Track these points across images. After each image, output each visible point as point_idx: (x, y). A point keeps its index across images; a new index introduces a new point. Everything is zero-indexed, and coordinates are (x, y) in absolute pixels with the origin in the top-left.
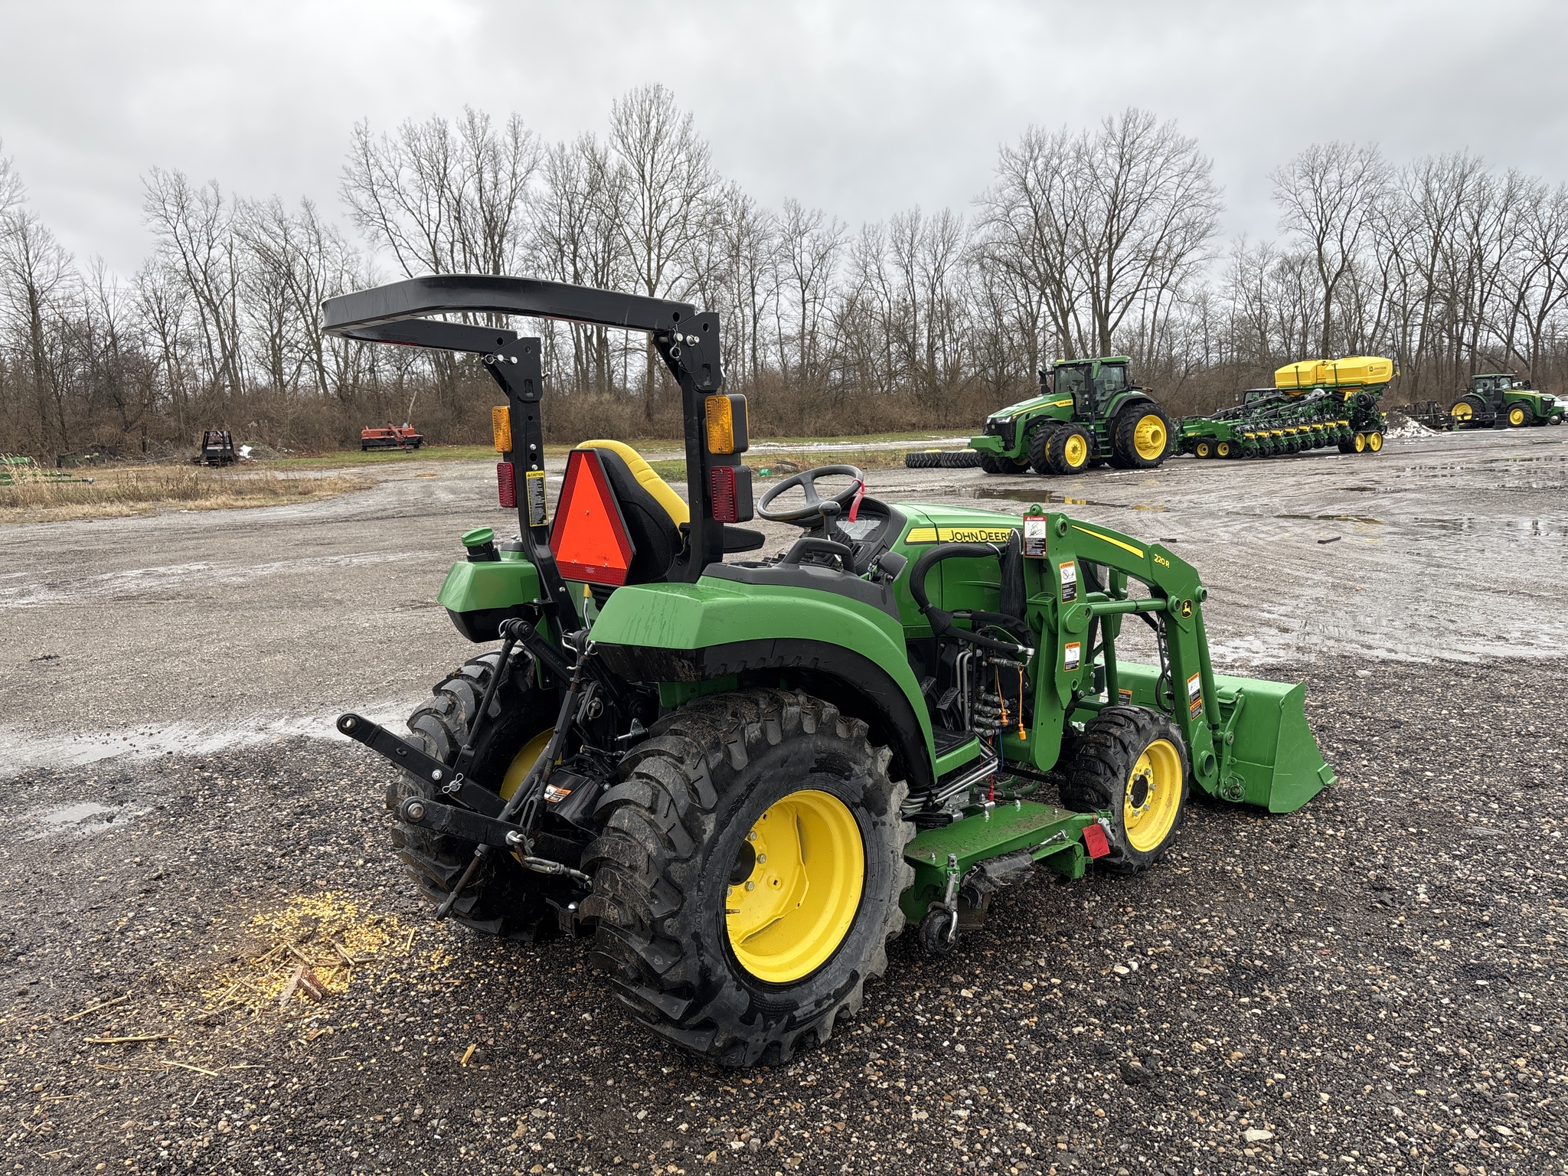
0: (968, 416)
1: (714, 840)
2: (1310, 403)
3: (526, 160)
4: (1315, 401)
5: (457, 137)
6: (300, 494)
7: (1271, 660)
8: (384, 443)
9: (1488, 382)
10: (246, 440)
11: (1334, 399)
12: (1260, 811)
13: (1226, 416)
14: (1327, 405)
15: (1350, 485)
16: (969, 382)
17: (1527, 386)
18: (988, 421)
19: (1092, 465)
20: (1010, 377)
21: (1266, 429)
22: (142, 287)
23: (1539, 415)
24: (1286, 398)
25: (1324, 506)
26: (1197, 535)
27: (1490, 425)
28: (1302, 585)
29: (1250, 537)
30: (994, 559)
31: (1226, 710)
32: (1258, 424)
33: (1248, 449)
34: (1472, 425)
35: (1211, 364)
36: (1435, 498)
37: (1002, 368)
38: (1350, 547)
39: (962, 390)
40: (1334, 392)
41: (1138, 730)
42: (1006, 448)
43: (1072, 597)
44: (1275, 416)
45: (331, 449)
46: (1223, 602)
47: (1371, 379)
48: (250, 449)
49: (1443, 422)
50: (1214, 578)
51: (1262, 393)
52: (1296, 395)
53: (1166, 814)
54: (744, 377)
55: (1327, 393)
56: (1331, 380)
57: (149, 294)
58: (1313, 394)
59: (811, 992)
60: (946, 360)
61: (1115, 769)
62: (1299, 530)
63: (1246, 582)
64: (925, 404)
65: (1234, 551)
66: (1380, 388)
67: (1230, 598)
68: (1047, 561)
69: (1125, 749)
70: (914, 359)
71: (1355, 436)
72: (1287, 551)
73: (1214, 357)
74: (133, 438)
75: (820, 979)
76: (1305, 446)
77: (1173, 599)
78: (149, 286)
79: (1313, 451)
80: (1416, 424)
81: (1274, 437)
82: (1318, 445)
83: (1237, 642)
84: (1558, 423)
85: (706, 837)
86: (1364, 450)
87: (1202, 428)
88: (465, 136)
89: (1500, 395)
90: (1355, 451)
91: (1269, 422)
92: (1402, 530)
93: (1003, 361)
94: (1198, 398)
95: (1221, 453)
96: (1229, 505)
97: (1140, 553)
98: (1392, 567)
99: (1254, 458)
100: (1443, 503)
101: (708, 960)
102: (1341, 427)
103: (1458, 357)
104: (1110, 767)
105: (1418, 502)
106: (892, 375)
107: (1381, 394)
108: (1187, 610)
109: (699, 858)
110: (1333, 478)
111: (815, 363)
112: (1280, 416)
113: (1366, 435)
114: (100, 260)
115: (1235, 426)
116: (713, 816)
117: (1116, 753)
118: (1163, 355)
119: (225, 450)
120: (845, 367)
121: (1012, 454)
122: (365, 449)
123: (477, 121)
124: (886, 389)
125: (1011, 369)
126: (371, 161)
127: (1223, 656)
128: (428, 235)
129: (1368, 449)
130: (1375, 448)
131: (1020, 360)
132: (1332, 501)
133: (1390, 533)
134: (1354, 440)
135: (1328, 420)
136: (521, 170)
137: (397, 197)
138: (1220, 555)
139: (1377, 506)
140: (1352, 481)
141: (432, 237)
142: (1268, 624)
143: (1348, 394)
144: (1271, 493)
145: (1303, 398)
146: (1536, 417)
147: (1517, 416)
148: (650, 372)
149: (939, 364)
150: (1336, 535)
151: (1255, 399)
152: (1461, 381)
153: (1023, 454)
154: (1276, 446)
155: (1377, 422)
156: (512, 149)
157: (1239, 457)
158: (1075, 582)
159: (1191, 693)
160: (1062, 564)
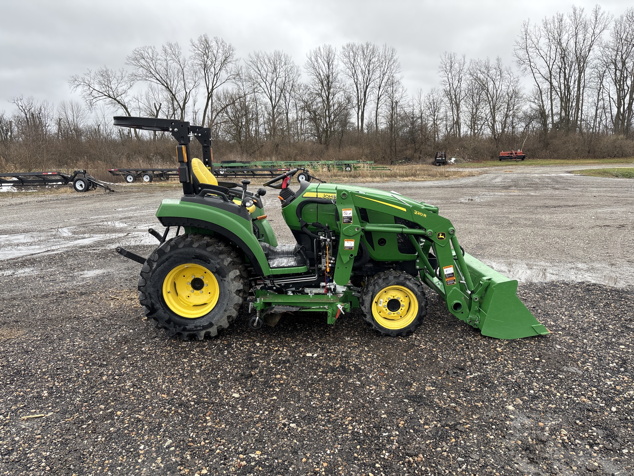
1: (156, 269)
3: (601, 26)
5: (567, 21)
8: (508, 158)
10: (453, 156)
22: (429, 99)
43: (349, 222)
45: (486, 160)
48: (455, 159)
57: (431, 101)
59: (194, 323)
74: (417, 155)
75: (198, 321)
77: (429, 231)
78: (431, 98)
85: (153, 268)
88: (571, 20)
97: (405, 210)
101: (153, 301)
108: (441, 237)
109: (151, 273)
114: (421, 90)
116: (156, 263)
122: (500, 160)
123: (577, 12)
126: (528, 37)
128: (549, 67)
136: (597, 31)
137: (537, 51)
141: (551, 67)
156: (594, 22)
158: (351, 216)
159: (446, 273)
160: (344, 209)
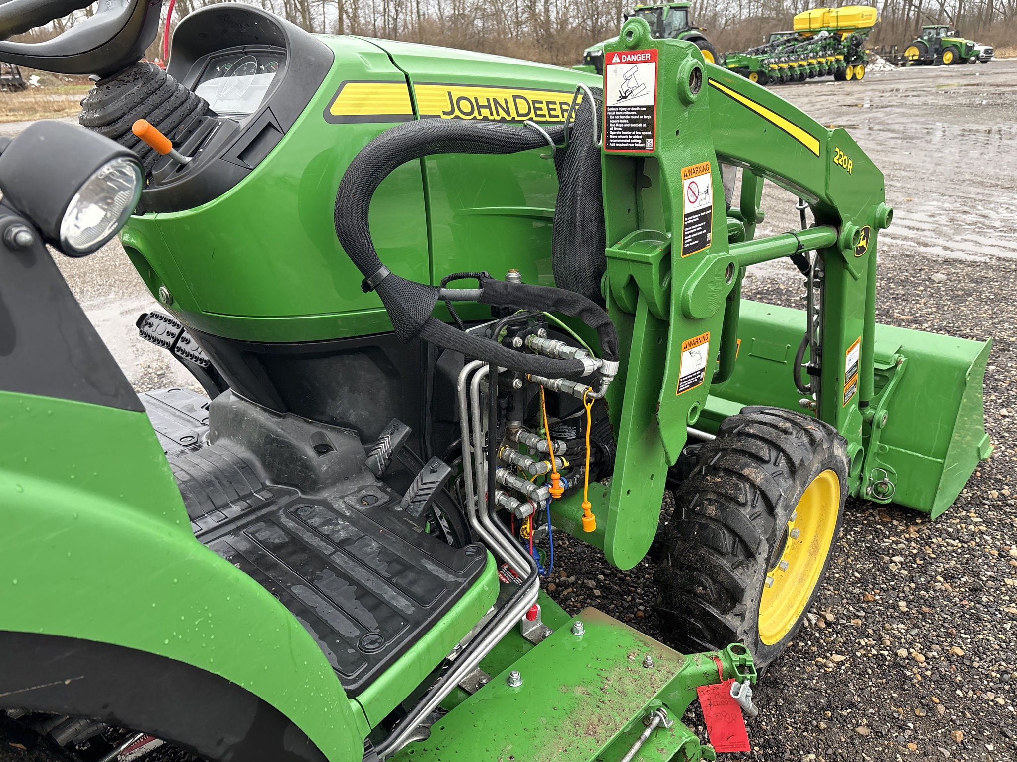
0: (573, 56)
2: (816, 42)
4: (821, 40)
6: (55, 111)
9: (932, 31)
11: (835, 39)
13: (757, 52)
14: (829, 44)
15: (849, 103)
16: (573, 30)
17: (957, 35)
18: (585, 54)
20: (602, 26)
21: (786, 62)
23: (964, 56)
24: (800, 38)
25: (834, 118)
27: (930, 63)
30: (543, 157)
31: (881, 377)
32: (780, 58)
33: (771, 77)
34: (918, 63)
35: (743, 18)
36: (915, 111)
37: (597, 19)
39: (568, 37)
40: (835, 34)
41: (793, 470)
43: (702, 241)
44: (792, 52)
46: (779, 199)
47: (861, 24)
48: (38, 78)
49: (900, 60)
51: (782, 35)
52: (807, 36)
54: (412, 25)
55: (830, 34)
56: (833, 24)
58: (820, 35)
60: (558, 13)
61: (753, 547)
64: (542, 46)
66: (866, 31)
68: (655, 161)
69: (770, 509)
70: (534, 11)
71: (846, 67)
73: (745, 14)
76: (811, 75)
79: (817, 79)
80: (883, 61)
81: (791, 68)
82: (821, 74)
84: (974, 62)
86: (852, 79)
87: (739, 61)
89: (939, 40)
90: (845, 80)
91: (788, 56)
92: (900, 136)
93: (598, 14)
94: (732, 44)
97: (814, 145)
98: (909, 166)
99: (775, 84)
100: (923, 115)
102: (838, 61)
103: (908, 15)
104: (742, 541)
105: (904, 115)
106: (519, 24)
107: (867, 36)
108: (861, 243)
110: (836, 98)
111: (463, 14)
112: (796, 52)
113: (854, 67)
115: (763, 60)
117: (755, 517)
118: (710, 11)
119: (14, 79)
120: (485, 17)
124: (515, 34)
125: (602, 20)
129: (854, 78)
130: (859, 77)
131: (610, 14)
132: (840, 114)
133: (892, 138)
134: (845, 71)
135: (829, 55)
139: (875, 118)
140: (849, 100)
143: (845, 35)
145: (812, 38)
146: (961, 58)
147: (948, 57)
148: (341, 19)
149: (553, 16)
151: (778, 39)
152: (908, 33)
154: (791, 75)
155: (862, 58)
158: (710, 208)
159: (847, 368)
160: (687, 168)
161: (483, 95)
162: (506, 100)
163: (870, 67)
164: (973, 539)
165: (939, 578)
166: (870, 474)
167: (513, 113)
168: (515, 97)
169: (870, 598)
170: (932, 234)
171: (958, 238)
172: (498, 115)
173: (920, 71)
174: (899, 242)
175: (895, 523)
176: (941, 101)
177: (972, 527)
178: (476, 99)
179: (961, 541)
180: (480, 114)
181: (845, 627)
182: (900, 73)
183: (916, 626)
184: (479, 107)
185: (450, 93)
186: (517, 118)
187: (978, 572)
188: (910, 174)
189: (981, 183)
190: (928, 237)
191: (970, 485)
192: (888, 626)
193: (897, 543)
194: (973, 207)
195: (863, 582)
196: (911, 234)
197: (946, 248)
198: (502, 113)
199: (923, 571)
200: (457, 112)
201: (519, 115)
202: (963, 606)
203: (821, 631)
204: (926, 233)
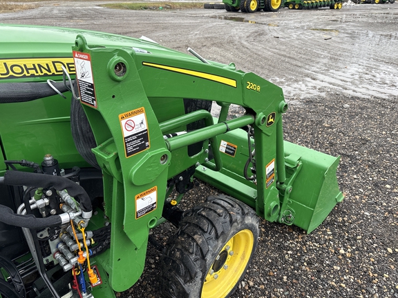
7: (308, 96)
12: (301, 231)
19: (258, 10)
25: (326, 26)
26: (286, 36)
27: (370, 2)
28: (319, 57)
29: (302, 37)
31: (290, 171)
33: (304, 6)
34: (365, 2)
36: (358, 25)
38: (335, 42)
41: (217, 237)
42: (233, 3)
43: (143, 147)
49: (358, 1)
50: (290, 53)
53: (240, 264)
62: (318, 35)
63: (300, 55)
65: (297, 42)
67: (295, 63)
69: (203, 257)
72: (315, 43)
76: (321, 6)
77: (260, 115)
79: (322, 8)
80: (351, 1)
81: (312, 3)
82: (324, 6)
83: (296, 85)
84: (388, 3)
90: (334, 9)
92: (350, 36)
95: (296, 8)
96: (297, 25)
97: (233, 83)
98: (349, 50)
100: (361, 27)
102: (331, 1)
105: (354, 26)
108: (271, 120)
110: (328, 17)
113: (338, 3)
121: (235, 5)
127: (289, 93)
129: (338, 8)
130: (340, 8)
132: (328, 24)
133: (346, 37)
134: (334, 5)
138: (293, 44)
139: (342, 27)
140: (334, 18)
142: (307, 76)
144: (310, 21)
146: (382, 1)
150: (330, 37)
153: (238, 5)
154: (312, 6)
157: (301, 9)
158: (146, 130)
159: (267, 173)
160: (123, 115)
161: (30, 63)
162: (47, 65)
163: (345, 4)
164: (325, 243)
165: (305, 264)
166: (283, 213)
167: (53, 70)
168: (54, 63)
169: (271, 274)
170: (350, 84)
171: (360, 86)
172: (42, 72)
173: (365, 6)
174: (335, 87)
175: (294, 233)
176: (370, 20)
177: (326, 237)
178: (25, 65)
179: (320, 244)
180: (28, 73)
181: (257, 289)
182: (357, 7)
183: (288, 290)
184: (27, 70)
185: (5, 64)
186: (56, 73)
187: (323, 261)
188: (349, 54)
189: (377, 60)
190: (348, 85)
191: (330, 215)
192: (275, 290)
193: (292, 243)
194: (371, 71)
195: (271, 264)
196: (341, 83)
197: (354, 91)
198: (45, 72)
199: (299, 259)
200: (11, 73)
201: (57, 71)
202: (312, 280)
203: (245, 291)
204: (348, 83)
